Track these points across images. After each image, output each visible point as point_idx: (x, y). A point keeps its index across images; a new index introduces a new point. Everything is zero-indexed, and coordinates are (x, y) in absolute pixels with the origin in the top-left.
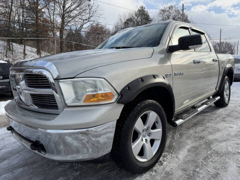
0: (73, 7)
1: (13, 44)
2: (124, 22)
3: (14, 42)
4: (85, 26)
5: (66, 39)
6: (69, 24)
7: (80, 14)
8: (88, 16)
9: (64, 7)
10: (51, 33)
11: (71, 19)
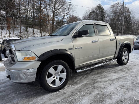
0: (59, 7)
1: (28, 28)
2: (89, 14)
3: (29, 27)
4: (66, 17)
5: (55, 25)
6: (57, 17)
7: (63, 11)
8: (67, 12)
9: (54, 7)
10: (47, 22)
11: (58, 14)
